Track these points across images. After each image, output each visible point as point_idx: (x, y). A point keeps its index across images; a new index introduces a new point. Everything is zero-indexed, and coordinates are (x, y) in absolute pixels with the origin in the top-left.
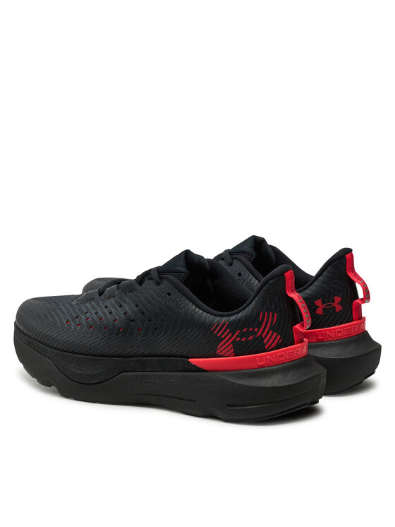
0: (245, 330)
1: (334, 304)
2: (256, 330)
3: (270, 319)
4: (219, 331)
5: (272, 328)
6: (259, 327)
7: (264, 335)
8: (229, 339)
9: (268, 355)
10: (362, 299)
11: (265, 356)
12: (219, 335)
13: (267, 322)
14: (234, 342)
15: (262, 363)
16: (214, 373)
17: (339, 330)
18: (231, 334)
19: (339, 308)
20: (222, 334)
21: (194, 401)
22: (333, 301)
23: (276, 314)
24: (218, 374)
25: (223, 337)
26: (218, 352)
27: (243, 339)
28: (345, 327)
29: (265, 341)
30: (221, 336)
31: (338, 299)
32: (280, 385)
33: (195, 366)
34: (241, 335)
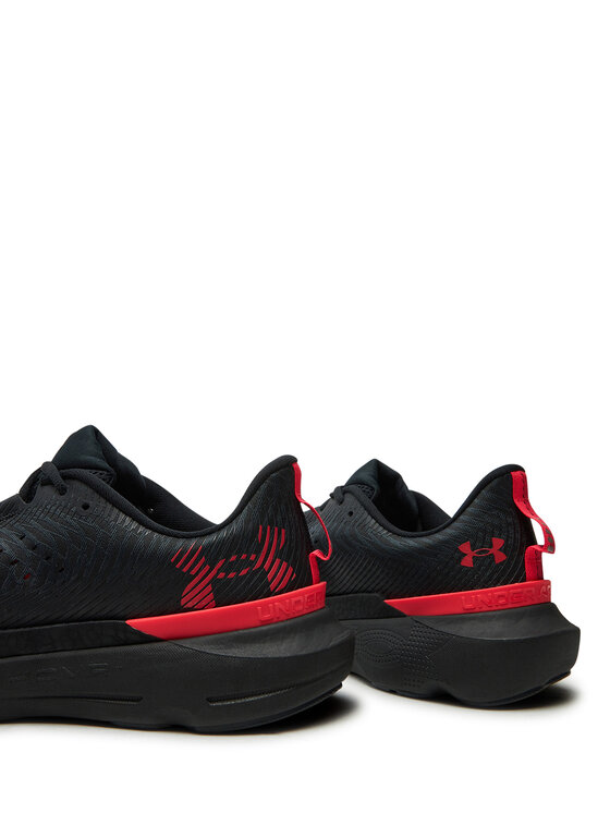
0: (233, 558)
1: (491, 551)
2: (253, 557)
3: (275, 540)
4: (186, 563)
5: (279, 554)
6: (258, 552)
7: (266, 566)
8: (205, 576)
9: (278, 600)
10: (541, 546)
11: (273, 602)
12: (185, 570)
13: (270, 545)
14: (214, 582)
15: (267, 616)
16: (177, 642)
17: (499, 593)
18: (208, 567)
19: (500, 557)
20: (191, 568)
21: (138, 700)
22: (491, 546)
23: (283, 531)
24: (187, 643)
25: (193, 572)
26: (183, 602)
27: (231, 575)
28: (513, 588)
29: (270, 576)
30: (188, 572)
31: (498, 542)
32: (304, 652)
33: (138, 633)
34: (228, 569)
